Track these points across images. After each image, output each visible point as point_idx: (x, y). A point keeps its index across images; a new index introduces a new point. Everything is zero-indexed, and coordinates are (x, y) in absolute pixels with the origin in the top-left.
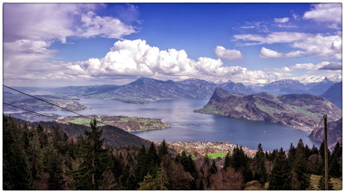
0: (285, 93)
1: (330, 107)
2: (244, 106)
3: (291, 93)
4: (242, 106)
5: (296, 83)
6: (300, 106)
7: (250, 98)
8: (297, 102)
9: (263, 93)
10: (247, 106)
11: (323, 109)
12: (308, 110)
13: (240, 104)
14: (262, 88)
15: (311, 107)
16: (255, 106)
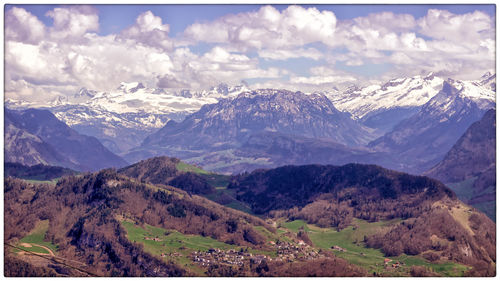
0: (266, 162)
1: (466, 225)
2: (61, 234)
3: (293, 161)
4: (49, 238)
5: (318, 109)
6: (336, 225)
7: (96, 191)
8: (319, 205)
9: (157, 161)
10: (76, 235)
11: (434, 238)
12: (367, 243)
13: (42, 226)
14: (152, 136)
15: (380, 229)
16: (118, 231)
